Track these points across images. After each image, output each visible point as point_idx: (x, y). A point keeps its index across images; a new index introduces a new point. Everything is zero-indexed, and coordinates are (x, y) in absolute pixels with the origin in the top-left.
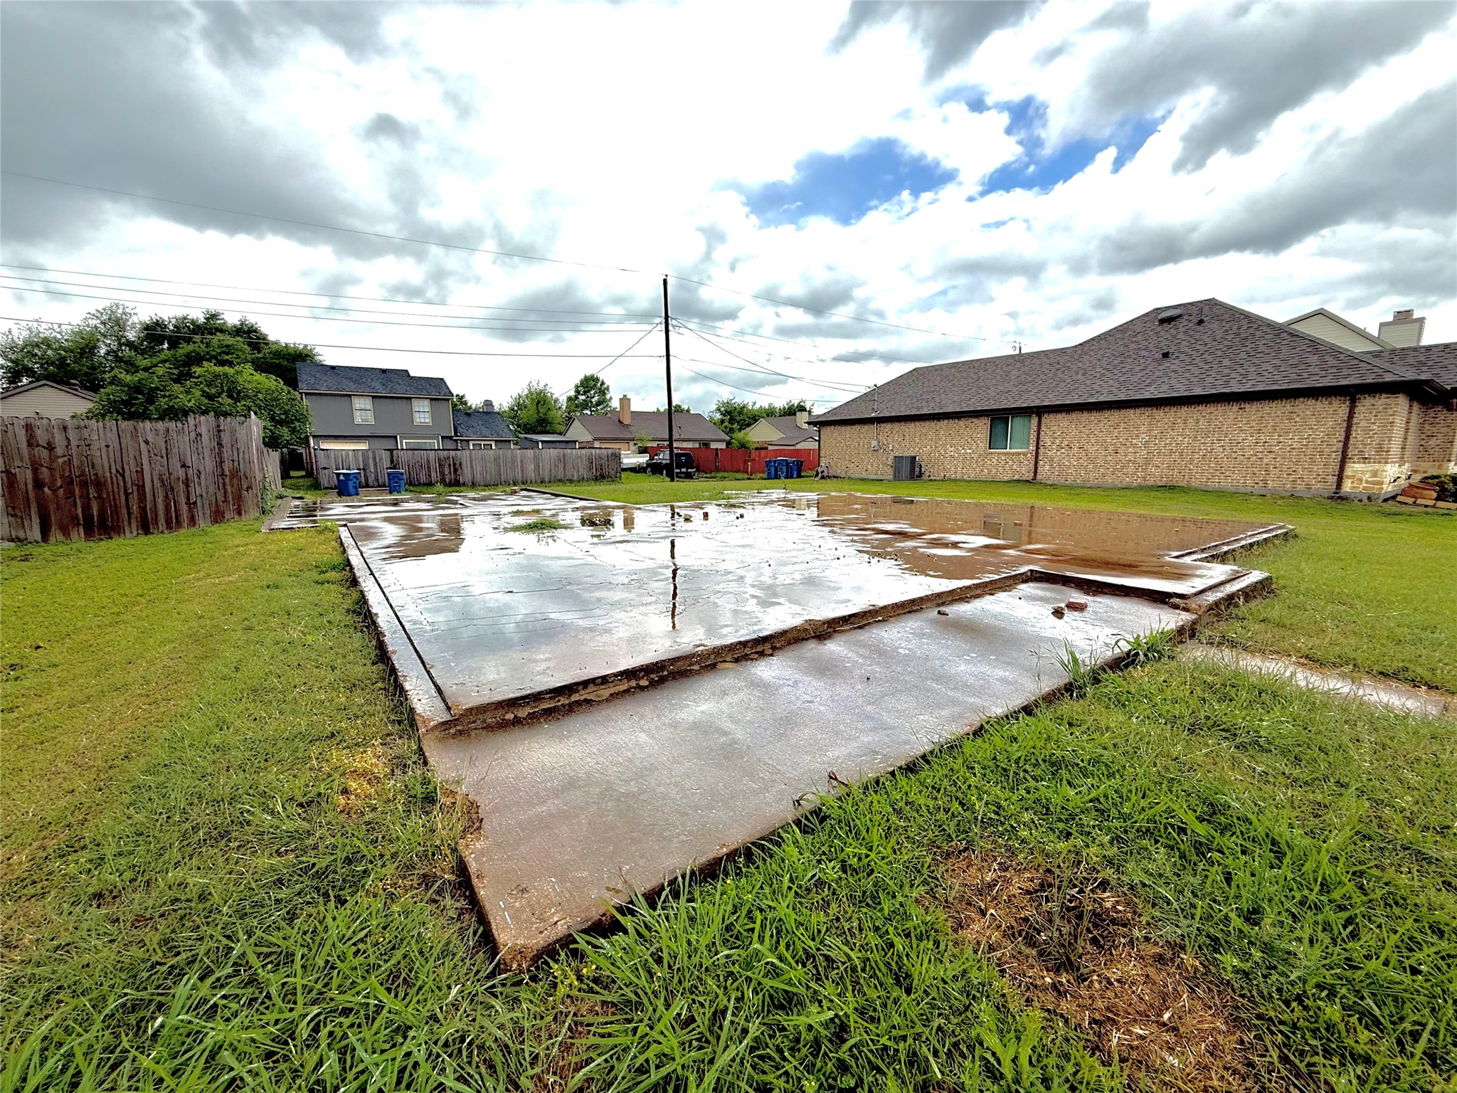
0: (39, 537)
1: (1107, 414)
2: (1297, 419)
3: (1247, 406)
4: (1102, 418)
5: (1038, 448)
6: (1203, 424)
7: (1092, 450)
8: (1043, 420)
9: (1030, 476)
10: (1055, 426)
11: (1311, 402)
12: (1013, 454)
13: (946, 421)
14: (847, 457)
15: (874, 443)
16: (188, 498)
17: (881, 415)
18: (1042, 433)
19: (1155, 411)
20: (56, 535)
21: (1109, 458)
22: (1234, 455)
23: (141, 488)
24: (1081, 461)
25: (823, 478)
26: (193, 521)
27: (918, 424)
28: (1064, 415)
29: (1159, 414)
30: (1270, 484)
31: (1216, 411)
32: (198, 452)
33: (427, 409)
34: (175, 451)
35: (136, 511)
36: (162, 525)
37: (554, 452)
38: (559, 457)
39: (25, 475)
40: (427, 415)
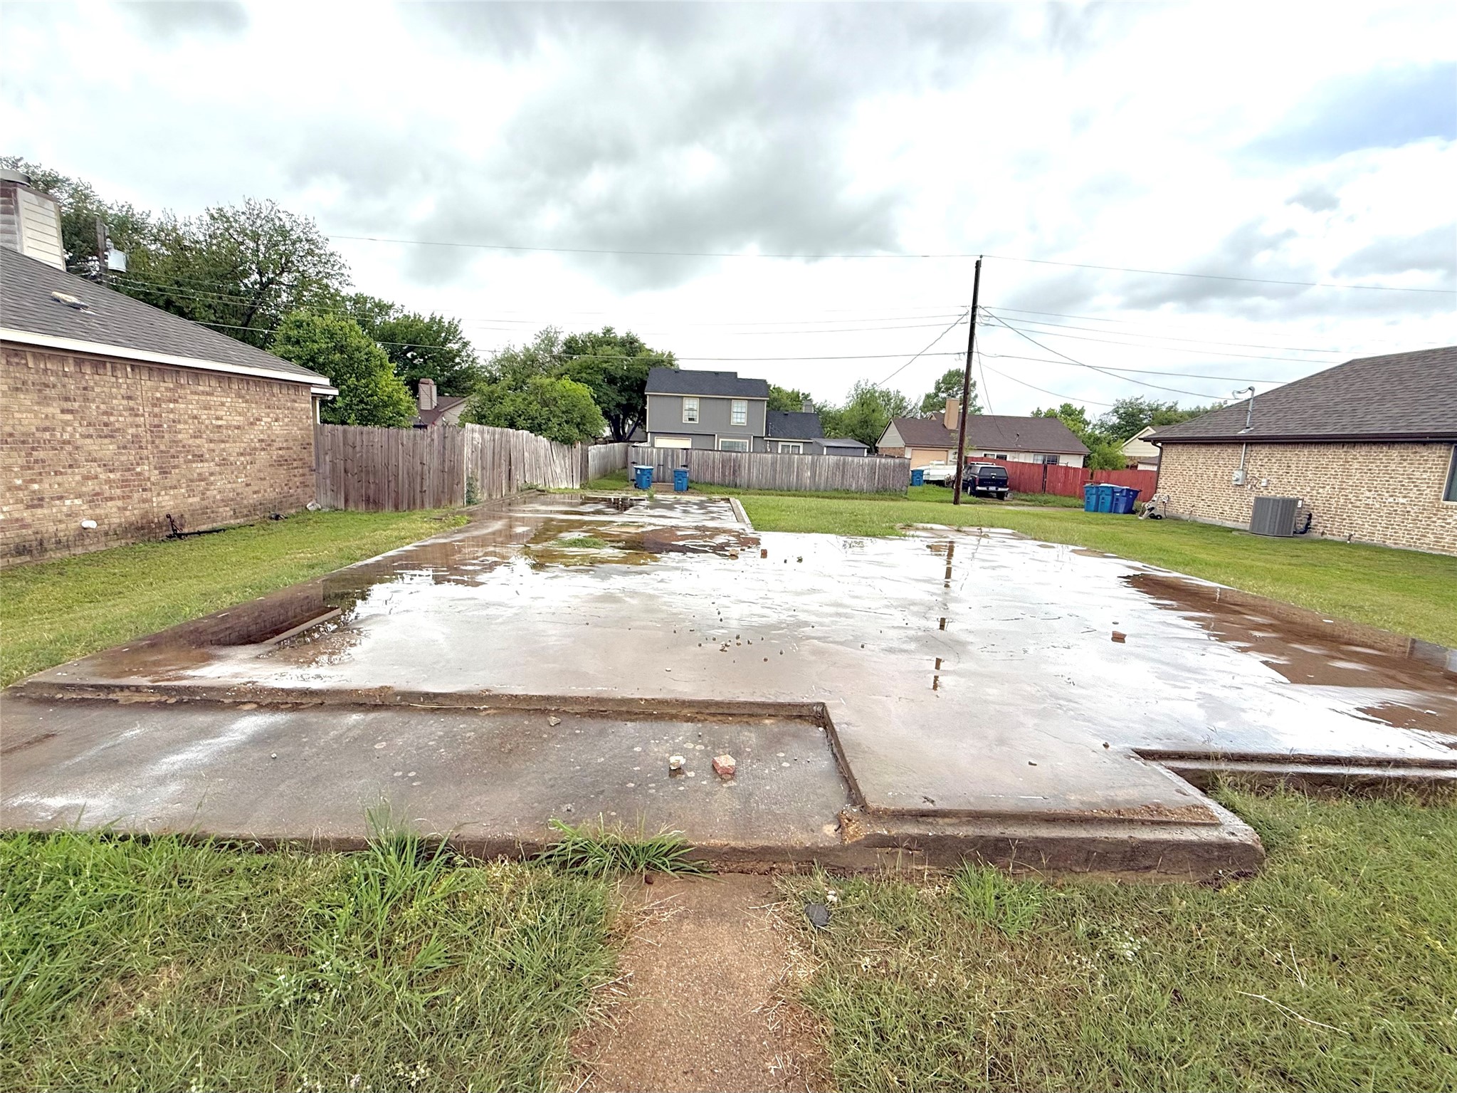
0: (343, 507)
14: (1196, 492)
15: (1238, 474)
16: (422, 487)
17: (1254, 434)
20: (351, 508)
23: (396, 476)
25: (1153, 517)
26: (423, 505)
27: (1315, 450)
32: (431, 453)
33: (744, 410)
34: (418, 452)
35: (393, 495)
36: (405, 506)
37: (833, 459)
38: (837, 464)
39: (341, 465)
40: (744, 416)
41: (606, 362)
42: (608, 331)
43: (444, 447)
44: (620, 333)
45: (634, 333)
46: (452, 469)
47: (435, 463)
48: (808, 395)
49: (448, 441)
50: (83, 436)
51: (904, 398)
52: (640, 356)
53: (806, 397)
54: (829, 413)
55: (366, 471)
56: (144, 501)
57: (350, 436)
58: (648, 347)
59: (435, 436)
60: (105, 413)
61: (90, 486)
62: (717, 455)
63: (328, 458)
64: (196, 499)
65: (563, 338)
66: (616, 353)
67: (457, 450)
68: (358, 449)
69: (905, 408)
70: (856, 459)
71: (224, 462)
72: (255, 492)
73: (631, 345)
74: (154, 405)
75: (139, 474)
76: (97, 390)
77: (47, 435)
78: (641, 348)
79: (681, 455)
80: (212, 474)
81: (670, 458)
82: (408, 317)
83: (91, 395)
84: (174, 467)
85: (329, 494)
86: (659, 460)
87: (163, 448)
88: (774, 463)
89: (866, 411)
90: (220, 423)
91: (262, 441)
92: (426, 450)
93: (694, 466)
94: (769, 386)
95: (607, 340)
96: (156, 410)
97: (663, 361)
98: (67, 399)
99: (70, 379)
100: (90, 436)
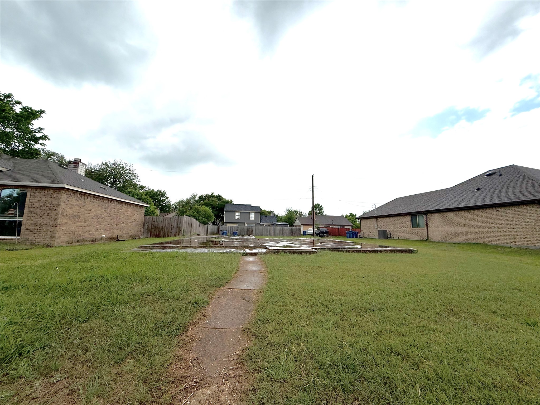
0: (149, 237)
1: (449, 213)
2: (521, 214)
3: (500, 209)
4: (447, 215)
5: (427, 227)
6: (484, 217)
7: (446, 228)
8: (428, 216)
9: (426, 238)
10: (432, 218)
11: (525, 207)
12: (419, 229)
13: (397, 217)
14: (369, 231)
15: (376, 225)
18: (428, 221)
19: (465, 212)
21: (453, 231)
22: (499, 230)
23: (165, 229)
24: (443, 232)
25: (360, 238)
28: (434, 214)
29: (467, 213)
30: (518, 243)
31: (488, 212)
32: (174, 223)
33: (254, 215)
34: (171, 222)
35: (163, 233)
36: (166, 236)
37: (279, 227)
38: (281, 229)
39: (150, 226)
40: (253, 217)
41: (212, 202)
42: (213, 193)
43: (178, 222)
44: (216, 194)
45: (220, 194)
46: (179, 227)
47: (175, 226)
48: (273, 211)
49: (179, 220)
50: (106, 216)
51: (302, 212)
52: (222, 200)
53: (273, 212)
54: (280, 217)
55: (157, 228)
56: (113, 232)
57: (154, 219)
58: (224, 198)
59: (176, 219)
60: (110, 211)
61: (105, 227)
62: (246, 227)
63: (147, 225)
64: (121, 233)
65: (198, 196)
66: (215, 200)
67: (181, 222)
68: (155, 222)
69: (302, 215)
70: (286, 227)
71: (127, 224)
72: (131, 232)
73: (219, 197)
74: (118, 210)
75: (113, 226)
76: (110, 206)
77: (101, 216)
78: (222, 198)
79: (236, 228)
80: (124, 227)
81: (232, 229)
82: (150, 190)
83: (109, 207)
84: (119, 225)
85: (146, 234)
86: (229, 229)
87: (117, 220)
88: (263, 229)
89: (290, 215)
90: (128, 215)
91: (134, 220)
92: (173, 222)
93: (239, 231)
94: (261, 209)
95: (212, 196)
96: (118, 211)
97: (229, 202)
98: (105, 208)
99: (107, 204)
100: (107, 216)
